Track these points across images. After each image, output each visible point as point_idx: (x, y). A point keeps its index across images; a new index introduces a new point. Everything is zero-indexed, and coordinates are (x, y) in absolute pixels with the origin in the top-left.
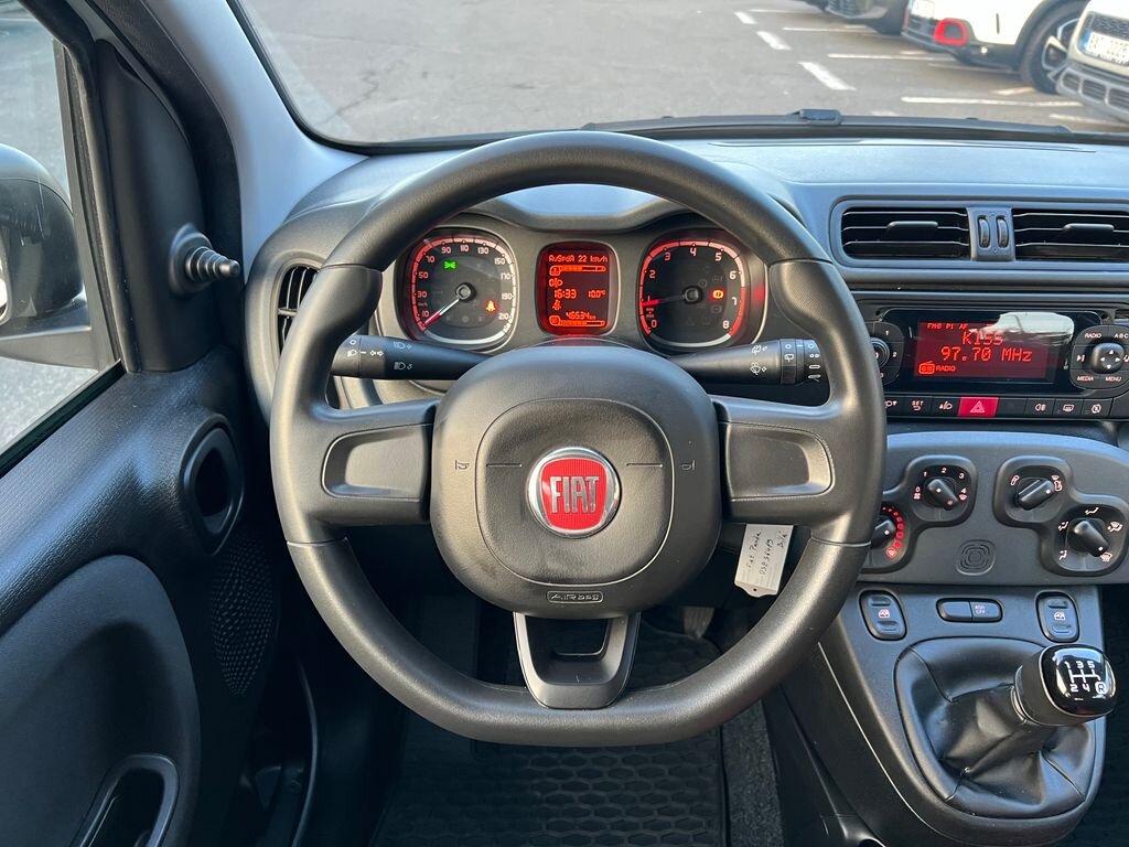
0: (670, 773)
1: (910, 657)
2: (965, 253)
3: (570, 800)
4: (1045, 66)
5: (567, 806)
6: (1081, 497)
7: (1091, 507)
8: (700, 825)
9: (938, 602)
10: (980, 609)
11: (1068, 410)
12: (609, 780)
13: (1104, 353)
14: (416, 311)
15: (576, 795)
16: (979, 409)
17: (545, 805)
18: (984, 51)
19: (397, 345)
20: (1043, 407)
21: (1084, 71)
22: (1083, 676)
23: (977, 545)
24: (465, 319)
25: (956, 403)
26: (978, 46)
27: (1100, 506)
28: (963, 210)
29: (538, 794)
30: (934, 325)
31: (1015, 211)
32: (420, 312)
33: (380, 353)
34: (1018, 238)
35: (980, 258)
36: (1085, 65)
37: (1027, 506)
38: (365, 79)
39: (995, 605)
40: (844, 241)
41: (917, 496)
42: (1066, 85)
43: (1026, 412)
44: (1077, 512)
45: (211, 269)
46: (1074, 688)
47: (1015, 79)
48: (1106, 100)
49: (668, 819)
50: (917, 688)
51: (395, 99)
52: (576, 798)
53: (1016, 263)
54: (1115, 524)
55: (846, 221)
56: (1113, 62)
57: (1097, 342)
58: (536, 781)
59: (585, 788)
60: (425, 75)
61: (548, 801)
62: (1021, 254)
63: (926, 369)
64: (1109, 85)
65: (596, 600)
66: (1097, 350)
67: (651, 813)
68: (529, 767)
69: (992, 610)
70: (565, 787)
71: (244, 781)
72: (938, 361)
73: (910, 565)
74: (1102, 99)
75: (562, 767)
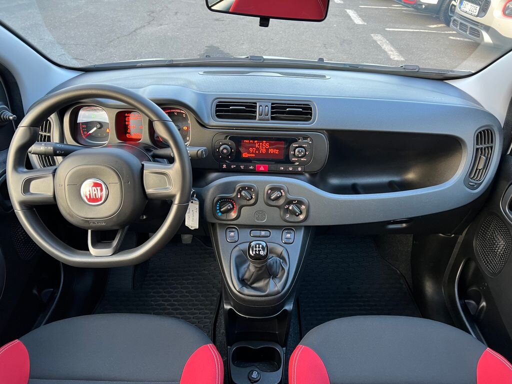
0: (202, 296)
1: (237, 248)
2: (255, 118)
3: (164, 305)
4: (450, 14)
5: (162, 307)
6: (290, 197)
7: (295, 201)
8: (208, 313)
9: (251, 231)
10: (263, 233)
11: (291, 169)
12: (179, 298)
13: (299, 152)
14: (82, 132)
15: (166, 303)
16: (262, 169)
17: (155, 307)
18: (424, 6)
19: (58, 145)
20: (283, 168)
21: (461, 18)
22: (257, 249)
23: (260, 212)
24: (99, 135)
25: (255, 167)
26: (421, 5)
27: (298, 201)
28: (256, 103)
29: (153, 303)
30: (246, 141)
31: (272, 104)
32: (83, 132)
33: (52, 148)
34: (272, 113)
35: (259, 120)
36: (461, 15)
37: (273, 200)
38: (150, 15)
39: (269, 232)
40: (216, 113)
41: (239, 196)
42: (453, 24)
43: (278, 170)
44: (290, 202)
45: (6, 118)
46: (254, 253)
47: (437, 20)
48: (468, 33)
49: (197, 311)
50: (238, 257)
51: (161, 25)
52: (166, 305)
53: (271, 121)
54: (303, 206)
55: (217, 106)
56: (471, 14)
57: (297, 147)
58: (153, 299)
59: (170, 301)
60: (176, 13)
61: (156, 305)
62: (273, 118)
63: (245, 155)
64: (469, 25)
65: (104, 224)
66: (297, 150)
67: (192, 309)
68: (152, 294)
69: (267, 233)
70: (163, 301)
71: (35, 292)
72: (249, 153)
73: (239, 219)
74: (466, 32)
75: (164, 294)
